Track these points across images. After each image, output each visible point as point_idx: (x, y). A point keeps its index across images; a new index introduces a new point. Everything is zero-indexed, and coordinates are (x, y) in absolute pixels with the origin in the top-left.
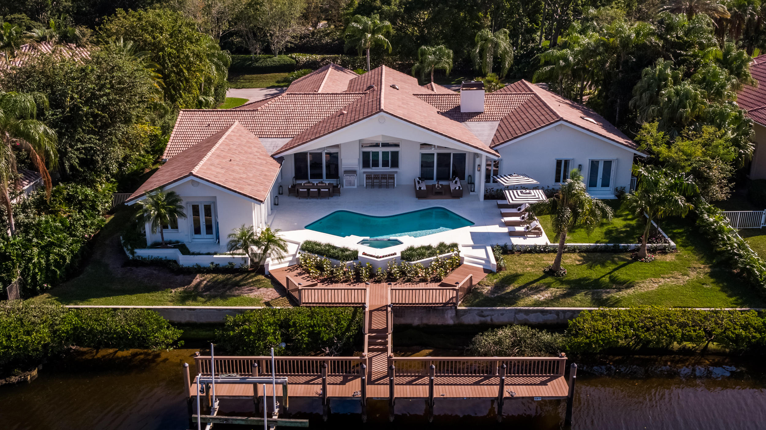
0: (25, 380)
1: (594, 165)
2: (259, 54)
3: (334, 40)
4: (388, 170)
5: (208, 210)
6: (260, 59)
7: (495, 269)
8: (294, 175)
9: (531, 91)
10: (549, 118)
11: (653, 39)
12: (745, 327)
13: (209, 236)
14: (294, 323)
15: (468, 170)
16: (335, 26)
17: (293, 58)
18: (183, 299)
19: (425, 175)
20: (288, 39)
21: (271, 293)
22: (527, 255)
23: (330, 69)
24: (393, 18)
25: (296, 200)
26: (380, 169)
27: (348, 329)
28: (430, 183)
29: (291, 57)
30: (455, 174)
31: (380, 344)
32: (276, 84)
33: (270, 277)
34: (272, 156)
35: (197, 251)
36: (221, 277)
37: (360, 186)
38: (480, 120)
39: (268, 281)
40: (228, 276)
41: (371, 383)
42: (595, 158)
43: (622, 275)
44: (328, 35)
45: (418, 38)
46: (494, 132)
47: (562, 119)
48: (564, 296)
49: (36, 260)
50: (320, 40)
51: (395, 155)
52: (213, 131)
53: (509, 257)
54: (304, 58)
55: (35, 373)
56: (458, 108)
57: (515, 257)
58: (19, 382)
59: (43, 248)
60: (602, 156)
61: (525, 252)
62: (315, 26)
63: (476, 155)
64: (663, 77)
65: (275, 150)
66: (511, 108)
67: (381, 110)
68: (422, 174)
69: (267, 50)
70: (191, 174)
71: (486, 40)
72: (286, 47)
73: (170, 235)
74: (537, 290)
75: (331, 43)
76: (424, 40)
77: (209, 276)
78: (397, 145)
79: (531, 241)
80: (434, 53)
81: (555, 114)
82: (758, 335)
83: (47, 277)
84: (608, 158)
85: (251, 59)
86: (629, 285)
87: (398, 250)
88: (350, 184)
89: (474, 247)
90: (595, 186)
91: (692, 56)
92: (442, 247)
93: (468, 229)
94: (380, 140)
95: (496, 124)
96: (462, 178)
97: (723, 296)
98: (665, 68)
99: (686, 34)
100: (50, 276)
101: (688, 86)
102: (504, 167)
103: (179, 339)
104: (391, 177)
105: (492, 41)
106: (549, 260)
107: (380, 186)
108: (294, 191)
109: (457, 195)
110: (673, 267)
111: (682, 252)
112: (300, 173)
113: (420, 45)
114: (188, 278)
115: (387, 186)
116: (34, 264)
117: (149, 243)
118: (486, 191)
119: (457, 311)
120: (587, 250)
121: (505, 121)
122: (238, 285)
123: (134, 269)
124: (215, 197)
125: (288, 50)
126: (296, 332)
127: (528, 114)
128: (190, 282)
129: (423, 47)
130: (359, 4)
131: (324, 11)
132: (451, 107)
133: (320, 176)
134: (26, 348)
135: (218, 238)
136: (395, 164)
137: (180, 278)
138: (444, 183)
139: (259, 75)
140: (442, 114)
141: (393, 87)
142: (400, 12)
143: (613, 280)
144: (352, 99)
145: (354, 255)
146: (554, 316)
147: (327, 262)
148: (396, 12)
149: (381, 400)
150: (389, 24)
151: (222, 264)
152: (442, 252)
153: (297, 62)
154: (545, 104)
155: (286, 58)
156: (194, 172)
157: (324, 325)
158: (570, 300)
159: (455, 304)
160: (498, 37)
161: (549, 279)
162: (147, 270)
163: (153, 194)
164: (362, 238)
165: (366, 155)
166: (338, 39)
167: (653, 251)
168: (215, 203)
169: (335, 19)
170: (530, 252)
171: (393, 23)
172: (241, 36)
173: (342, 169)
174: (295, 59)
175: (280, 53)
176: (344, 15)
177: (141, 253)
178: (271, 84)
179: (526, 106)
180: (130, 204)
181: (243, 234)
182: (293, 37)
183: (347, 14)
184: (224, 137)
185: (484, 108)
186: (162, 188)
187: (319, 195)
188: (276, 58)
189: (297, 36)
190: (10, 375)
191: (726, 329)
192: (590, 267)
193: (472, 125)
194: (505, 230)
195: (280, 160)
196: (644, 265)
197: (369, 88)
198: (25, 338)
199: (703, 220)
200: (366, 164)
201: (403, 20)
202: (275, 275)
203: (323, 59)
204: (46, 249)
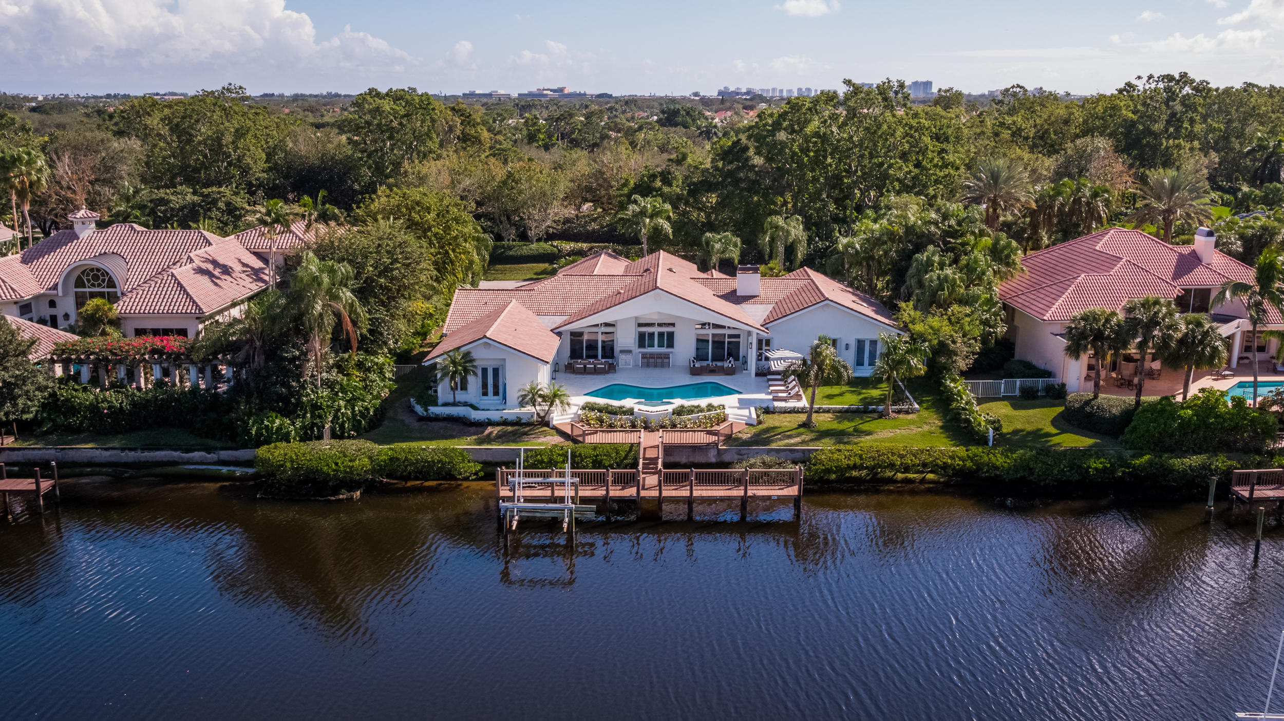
0: (352, 498)
1: (860, 343)
2: (514, 240)
3: (602, 227)
4: (664, 350)
5: (496, 371)
6: (514, 247)
7: (755, 423)
8: (569, 354)
9: (809, 276)
10: (816, 298)
11: (933, 228)
12: (952, 458)
13: (496, 397)
14: (580, 454)
15: (742, 353)
16: (604, 210)
17: (554, 246)
18: (480, 442)
19: (700, 355)
20: (549, 223)
21: (557, 440)
22: (787, 415)
23: (603, 256)
24: (675, 201)
25: (573, 376)
26: (656, 349)
27: (626, 458)
28: (705, 363)
29: (552, 245)
30: (730, 355)
31: (652, 468)
32: (535, 277)
33: (555, 428)
34: (552, 330)
35: (486, 408)
36: (510, 428)
37: (636, 366)
38: (755, 303)
39: (554, 432)
40: (516, 428)
41: (643, 489)
42: (861, 337)
43: (865, 427)
44: (594, 220)
45: (703, 224)
46: (768, 313)
47: (827, 299)
48: (812, 440)
49: (343, 410)
50: (584, 226)
51: (671, 335)
52: (491, 308)
53: (770, 416)
54: (567, 246)
55: (358, 493)
56: (735, 291)
57: (776, 416)
58: (347, 499)
59: (348, 401)
60: (868, 335)
61: (785, 412)
62: (578, 208)
63: (749, 333)
64: (929, 263)
65: (554, 326)
66: (787, 292)
67: (657, 288)
68: (697, 355)
69: (523, 237)
70: (485, 337)
71: (777, 227)
72: (547, 233)
73: (461, 396)
74: (790, 437)
75: (599, 230)
76: (711, 226)
77: (499, 428)
78: (673, 325)
79: (792, 404)
80: (720, 240)
81: (823, 295)
82: (961, 463)
83: (353, 426)
84: (874, 337)
85: (503, 247)
86: (869, 433)
87: (670, 408)
88: (626, 364)
89: (739, 408)
90: (863, 365)
91: (960, 244)
92: (710, 407)
93: (737, 396)
94: (655, 319)
95: (770, 307)
96: (737, 359)
97: (945, 440)
98: (933, 255)
99: (959, 224)
100: (357, 427)
101: (949, 271)
102: (774, 343)
103: (480, 471)
104: (667, 356)
105: (783, 228)
106: (803, 417)
107: (655, 366)
108: (570, 369)
109: (730, 372)
110: (913, 422)
111: (925, 413)
112: (575, 353)
113: (705, 232)
114: (481, 429)
115: (662, 366)
116: (342, 413)
117: (440, 401)
118: (757, 368)
119: (719, 450)
120: (840, 411)
121: (779, 304)
122: (526, 434)
123: (429, 423)
124: (504, 360)
125: (550, 237)
126: (582, 460)
127: (800, 297)
128: (483, 432)
129: (708, 234)
130: (635, 184)
131: (589, 189)
132: (728, 290)
133: (596, 357)
134: (351, 473)
135: (505, 398)
136: (671, 345)
137: (473, 429)
138: (719, 364)
139: (513, 266)
140: (718, 296)
141: (670, 270)
142: (683, 194)
143: (856, 430)
144: (628, 280)
145: (631, 412)
146: (801, 454)
147: (605, 417)
148: (678, 195)
149: (653, 499)
150: (670, 207)
151: (510, 418)
152: (709, 410)
153: (559, 251)
154: (817, 288)
155: (546, 247)
156: (488, 335)
157: (605, 455)
158: (818, 443)
159: (717, 445)
160: (789, 225)
161: (802, 430)
162: (441, 424)
163: (451, 354)
164: (637, 400)
165: (642, 336)
166: (608, 225)
167: (899, 412)
168: (503, 366)
169: (605, 200)
170: (790, 412)
171: (675, 207)
172: (490, 220)
173: (617, 349)
174: (557, 247)
175: (539, 240)
176: (617, 196)
177: (433, 410)
178: (528, 277)
179: (801, 290)
180: (426, 364)
181: (532, 388)
182: (554, 221)
183: (621, 195)
184: (505, 312)
185: (762, 293)
186: (459, 348)
187: (596, 371)
188: (534, 246)
189: (559, 221)
190: (338, 494)
191: (937, 459)
192: (839, 422)
193: (747, 307)
194: (770, 397)
195: (559, 334)
196: (887, 422)
197: (646, 271)
198: (351, 464)
199: (946, 387)
200: (641, 344)
201: (687, 203)
202: (559, 427)
203: (591, 249)
204: (351, 402)
